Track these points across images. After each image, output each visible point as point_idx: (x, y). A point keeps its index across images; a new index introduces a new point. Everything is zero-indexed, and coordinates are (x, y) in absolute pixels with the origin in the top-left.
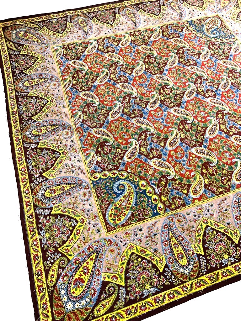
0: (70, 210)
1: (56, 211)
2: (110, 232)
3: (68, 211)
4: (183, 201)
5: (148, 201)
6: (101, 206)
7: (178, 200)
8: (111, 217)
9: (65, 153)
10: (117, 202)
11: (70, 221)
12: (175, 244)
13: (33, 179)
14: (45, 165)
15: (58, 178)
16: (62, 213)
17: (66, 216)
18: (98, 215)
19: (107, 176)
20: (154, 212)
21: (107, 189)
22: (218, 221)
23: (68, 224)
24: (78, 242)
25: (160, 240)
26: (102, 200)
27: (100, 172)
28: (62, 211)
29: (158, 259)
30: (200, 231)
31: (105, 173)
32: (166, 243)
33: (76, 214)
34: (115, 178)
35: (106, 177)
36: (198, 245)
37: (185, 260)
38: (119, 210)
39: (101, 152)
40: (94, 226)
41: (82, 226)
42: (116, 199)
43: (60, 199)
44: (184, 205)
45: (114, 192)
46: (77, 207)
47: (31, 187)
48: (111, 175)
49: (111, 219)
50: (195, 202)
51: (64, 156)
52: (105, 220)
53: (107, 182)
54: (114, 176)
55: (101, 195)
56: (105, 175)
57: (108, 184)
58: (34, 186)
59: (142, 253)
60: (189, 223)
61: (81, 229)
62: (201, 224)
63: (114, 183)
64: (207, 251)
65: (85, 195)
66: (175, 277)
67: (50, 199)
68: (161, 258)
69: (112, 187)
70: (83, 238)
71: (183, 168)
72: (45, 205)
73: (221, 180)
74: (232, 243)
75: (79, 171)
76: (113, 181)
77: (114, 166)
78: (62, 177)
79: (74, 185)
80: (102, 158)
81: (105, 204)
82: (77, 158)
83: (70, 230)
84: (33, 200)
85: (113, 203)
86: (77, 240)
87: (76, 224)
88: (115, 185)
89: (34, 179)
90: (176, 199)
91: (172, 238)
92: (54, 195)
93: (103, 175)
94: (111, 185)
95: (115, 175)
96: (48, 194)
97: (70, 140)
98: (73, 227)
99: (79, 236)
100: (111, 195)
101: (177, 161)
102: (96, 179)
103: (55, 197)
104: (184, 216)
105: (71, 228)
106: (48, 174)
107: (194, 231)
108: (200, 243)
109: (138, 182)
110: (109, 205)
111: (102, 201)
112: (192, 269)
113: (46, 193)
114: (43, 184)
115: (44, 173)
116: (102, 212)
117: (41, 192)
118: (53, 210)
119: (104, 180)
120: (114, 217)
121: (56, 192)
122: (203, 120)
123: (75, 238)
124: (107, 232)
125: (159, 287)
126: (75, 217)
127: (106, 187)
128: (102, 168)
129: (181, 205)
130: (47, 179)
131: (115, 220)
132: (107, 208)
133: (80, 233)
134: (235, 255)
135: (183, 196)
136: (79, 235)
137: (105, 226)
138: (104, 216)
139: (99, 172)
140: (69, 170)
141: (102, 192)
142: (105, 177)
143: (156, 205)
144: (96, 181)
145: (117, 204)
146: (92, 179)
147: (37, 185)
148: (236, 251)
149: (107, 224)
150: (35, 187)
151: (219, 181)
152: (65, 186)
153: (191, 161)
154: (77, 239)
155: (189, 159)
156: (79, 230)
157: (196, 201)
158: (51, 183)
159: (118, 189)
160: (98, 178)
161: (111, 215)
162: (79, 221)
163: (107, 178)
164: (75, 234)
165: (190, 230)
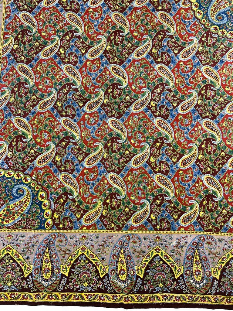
4: (73, 224)
5: (40, 214)
7: (68, 221)
10: (11, 205)
12: (47, 259)
20: (41, 225)
21: (7, 189)
22: (95, 253)
25: (35, 251)
27: (6, 170)
29: (27, 266)
30: (74, 256)
31: (10, 172)
32: (40, 256)
34: (18, 180)
36: (66, 267)
37: (49, 275)
38: (11, 212)
42: (11, 202)
44: (71, 228)
45: (12, 195)
48: (15, 176)
50: (83, 229)
53: (9, 182)
54: (17, 178)
57: (9, 184)
59: (16, 256)
60: (67, 246)
62: (78, 250)
63: (15, 185)
64: (72, 274)
66: (34, 285)
68: (30, 266)
69: (12, 189)
71: (89, 191)
73: (118, 217)
74: (97, 276)
76: (15, 182)
77: (22, 167)
80: (13, 155)
85: (8, 204)
88: (15, 187)
90: (67, 220)
91: (47, 254)
93: (7, 173)
94: (11, 185)
100: (8, 196)
101: (86, 182)
104: (66, 238)
107: (69, 254)
108: (69, 266)
109: (38, 191)
112: (51, 284)
119: (7, 178)
120: (4, 218)
122: (137, 144)
125: (18, 288)
127: (7, 186)
128: (9, 166)
129: (69, 227)
131: (4, 220)
134: (94, 286)
135: (74, 219)
139: (4, 169)
142: (9, 176)
143: (46, 220)
145: (11, 207)
148: (97, 283)
151: (116, 217)
153: (100, 187)
155: (99, 184)
157: (85, 228)
159: (17, 192)
163: (10, 178)
165: (66, 252)
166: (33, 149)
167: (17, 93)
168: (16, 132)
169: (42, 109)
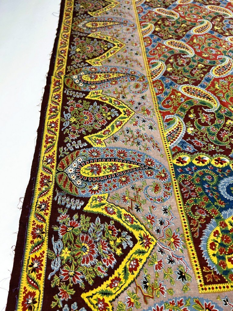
0: (123, 212)
1: (94, 207)
2: (211, 286)
3: (119, 212)
6: (190, 219)
8: (213, 249)
9: (128, 113)
11: (119, 235)
13: (65, 141)
14: (92, 124)
15: (110, 148)
16: (105, 213)
17: (112, 223)
18: (184, 236)
19: (206, 163)
21: (206, 186)
23: (115, 241)
24: (131, 289)
26: (194, 207)
27: (191, 154)
28: (106, 210)
31: (201, 156)
33: (134, 223)
34: (223, 170)
35: (203, 165)
39: (194, 120)
40: (171, 261)
41: (143, 252)
42: (224, 212)
43: (106, 185)
45: (221, 197)
46: (138, 209)
47: (58, 153)
48: (213, 163)
49: (214, 255)
51: (126, 116)
52: (199, 252)
53: (204, 174)
54: (220, 165)
55: (190, 197)
56: (199, 160)
57: (206, 178)
58: (65, 153)
61: (141, 260)
63: (220, 179)
65: (157, 188)
67: (87, 180)
69: (216, 185)
70: (145, 283)
72: (76, 190)
75: (150, 144)
76: (218, 174)
78: (117, 148)
79: (138, 166)
80: (196, 131)
81: (201, 218)
82: (148, 124)
83: (116, 256)
84: (56, 176)
85: (218, 218)
86: (129, 285)
87: (131, 244)
88: (222, 182)
89: (68, 142)
92: (97, 176)
93: (196, 160)
94: (213, 180)
95: (222, 164)
96: (85, 172)
97: (140, 95)
98: (123, 250)
99: (135, 276)
100: (213, 200)
102: (182, 163)
103: (99, 180)
105: (119, 252)
106: (93, 138)
110: (208, 220)
111: (193, 210)
113: (82, 168)
114: (81, 152)
115: (87, 135)
116: (193, 234)
117: (75, 165)
118: (89, 204)
119: (198, 168)
120: (221, 251)
121: (100, 172)
123: (126, 278)
124: (202, 283)
126: (131, 229)
127: (203, 183)
128: (195, 147)
130: (89, 146)
131: (223, 258)
132: (204, 227)
133: (139, 268)
136: (136, 273)
137: (198, 267)
138: (197, 242)
139: (189, 153)
140: (132, 140)
141: (194, 191)
142: (201, 164)
144: (183, 168)
145: (228, 224)
146: (175, 161)
147: (71, 152)
149: (203, 263)
150: (65, 155)
152: (119, 164)
154: (129, 281)
156: (137, 260)
158: (96, 154)
160: (186, 162)
161: (213, 245)
162: (138, 239)
163: (206, 167)
164: (125, 268)
166: (230, 119)
167: (175, 63)
168: (190, 102)
169: (220, 75)
